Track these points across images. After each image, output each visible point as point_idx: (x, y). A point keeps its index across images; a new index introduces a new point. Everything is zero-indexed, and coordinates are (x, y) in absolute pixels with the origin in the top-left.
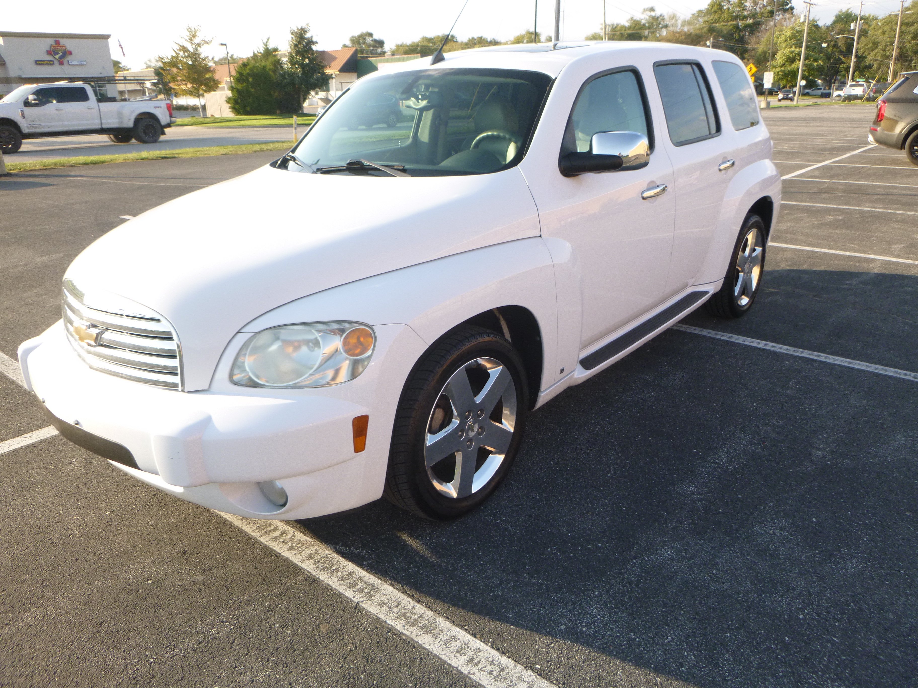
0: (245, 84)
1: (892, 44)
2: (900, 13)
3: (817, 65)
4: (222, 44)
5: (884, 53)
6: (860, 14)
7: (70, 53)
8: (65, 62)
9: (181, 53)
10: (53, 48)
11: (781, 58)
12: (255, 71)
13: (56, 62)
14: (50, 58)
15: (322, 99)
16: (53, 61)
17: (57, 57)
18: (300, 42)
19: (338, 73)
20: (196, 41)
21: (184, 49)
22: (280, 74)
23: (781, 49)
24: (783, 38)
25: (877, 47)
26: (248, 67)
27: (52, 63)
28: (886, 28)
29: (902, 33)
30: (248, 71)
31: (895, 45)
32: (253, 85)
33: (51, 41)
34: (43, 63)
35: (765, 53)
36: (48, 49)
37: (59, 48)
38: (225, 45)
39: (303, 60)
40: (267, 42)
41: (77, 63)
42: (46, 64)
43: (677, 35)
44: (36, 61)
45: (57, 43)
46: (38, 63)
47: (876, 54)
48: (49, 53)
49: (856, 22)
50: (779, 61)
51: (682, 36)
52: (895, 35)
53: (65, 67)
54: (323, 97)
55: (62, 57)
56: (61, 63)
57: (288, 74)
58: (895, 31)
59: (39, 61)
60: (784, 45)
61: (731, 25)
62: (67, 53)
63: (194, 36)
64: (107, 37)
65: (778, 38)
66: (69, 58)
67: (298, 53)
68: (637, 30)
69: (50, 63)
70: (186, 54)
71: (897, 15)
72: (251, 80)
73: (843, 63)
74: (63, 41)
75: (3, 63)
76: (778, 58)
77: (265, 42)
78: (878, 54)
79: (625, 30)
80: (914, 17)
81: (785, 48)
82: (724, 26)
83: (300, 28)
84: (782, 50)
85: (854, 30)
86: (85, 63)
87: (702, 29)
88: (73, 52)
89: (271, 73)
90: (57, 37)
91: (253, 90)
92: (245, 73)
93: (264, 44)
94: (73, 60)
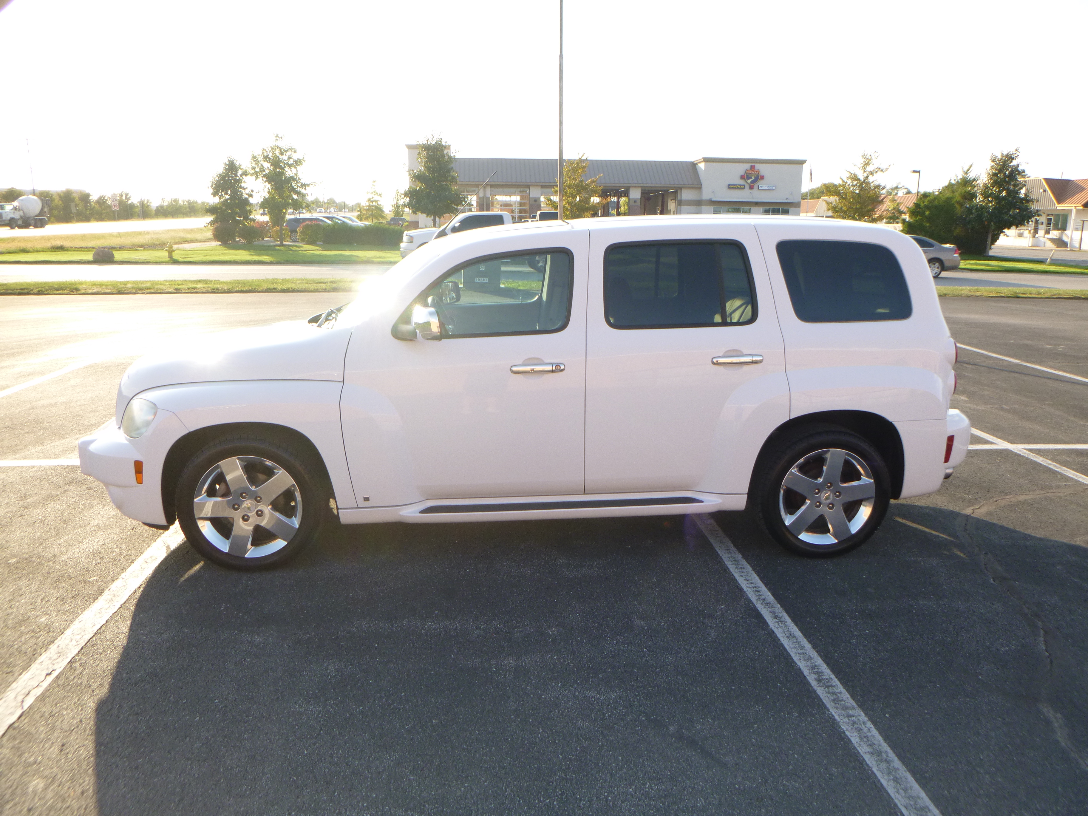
0: (919, 217)
4: (914, 172)
7: (762, 178)
8: (756, 186)
9: (849, 182)
10: (747, 172)
12: (936, 203)
13: (747, 187)
14: (742, 182)
15: (1052, 240)
16: (744, 185)
17: (749, 181)
18: (1000, 171)
19: (1082, 208)
20: (869, 168)
21: (855, 178)
22: (966, 207)
26: (928, 198)
27: (743, 187)
30: (926, 203)
32: (929, 219)
33: (747, 166)
34: (735, 187)
36: (743, 173)
37: (753, 172)
38: (919, 172)
39: (1000, 192)
40: (968, 170)
41: (766, 188)
42: (738, 188)
44: (729, 185)
45: (753, 167)
46: (730, 187)
48: (742, 177)
53: (755, 191)
54: (1055, 237)
55: (753, 182)
56: (751, 188)
57: (977, 208)
59: (731, 185)
62: (759, 177)
63: (867, 164)
64: (802, 162)
66: (760, 183)
67: (995, 183)
69: (741, 187)
70: (855, 182)
72: (927, 213)
74: (758, 166)
75: (699, 186)
77: (965, 170)
83: (1005, 153)
86: (774, 188)
88: (765, 178)
89: (956, 205)
90: (753, 162)
91: (928, 225)
92: (922, 204)
93: (964, 171)
94: (763, 185)
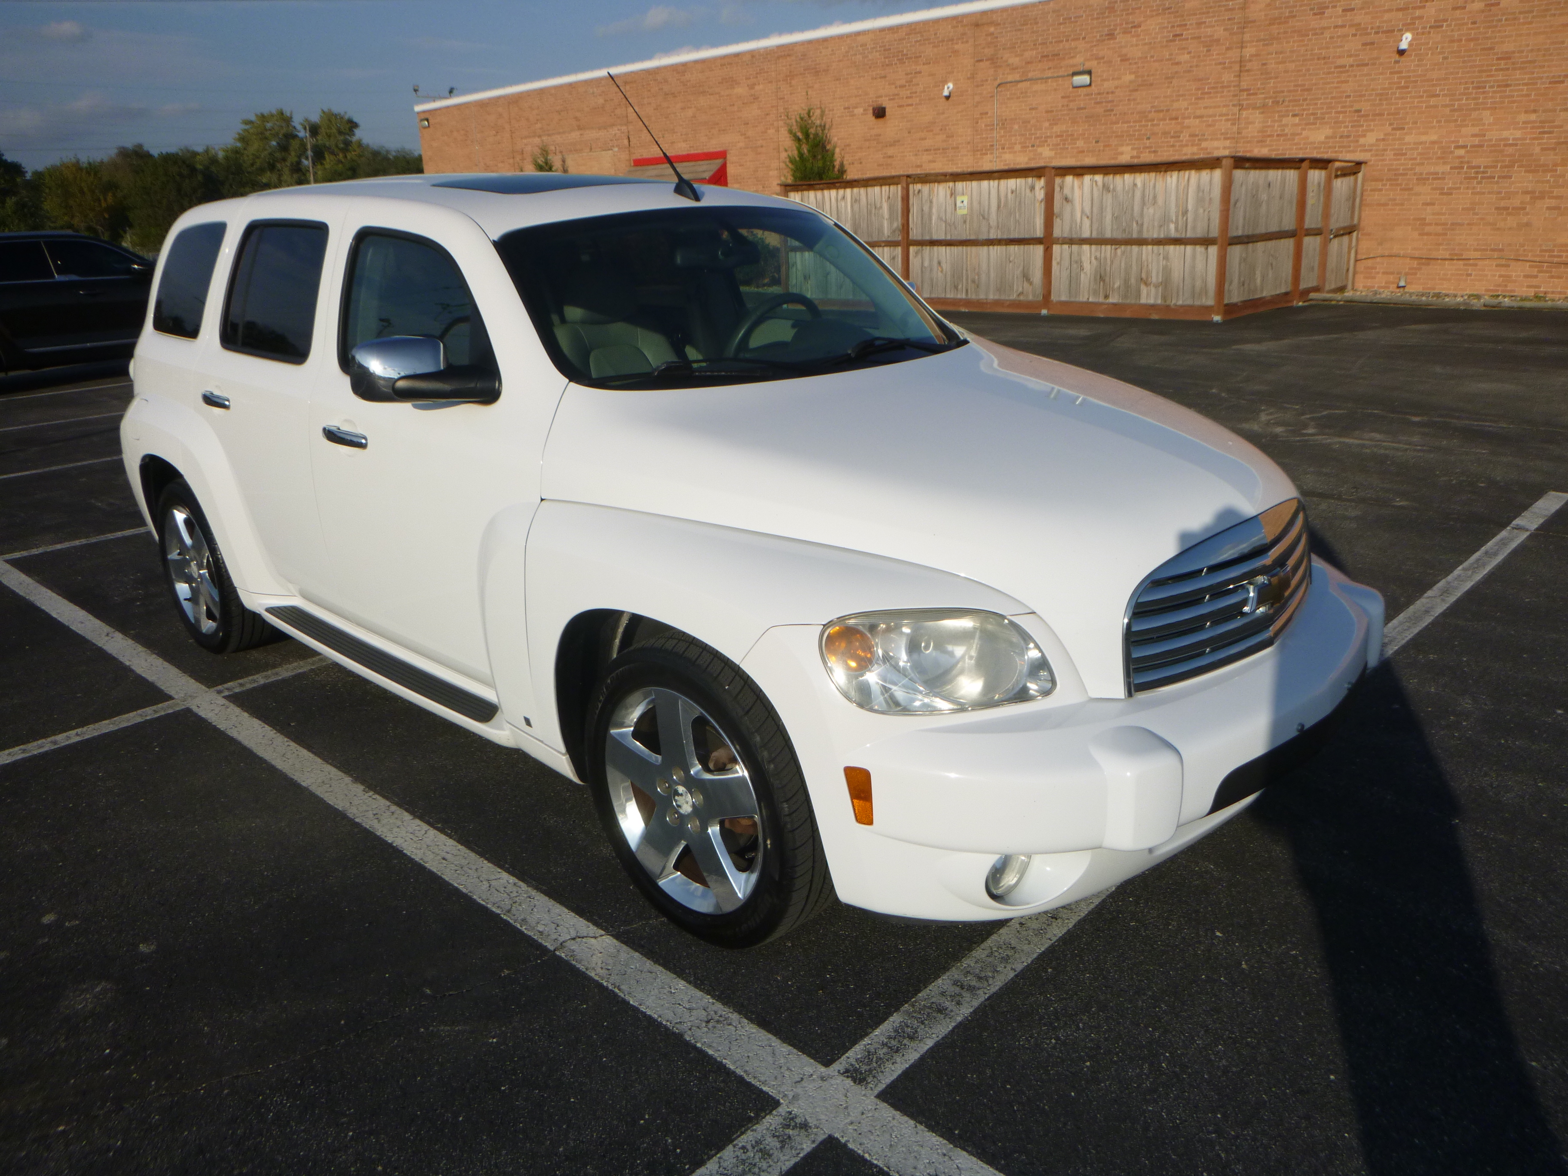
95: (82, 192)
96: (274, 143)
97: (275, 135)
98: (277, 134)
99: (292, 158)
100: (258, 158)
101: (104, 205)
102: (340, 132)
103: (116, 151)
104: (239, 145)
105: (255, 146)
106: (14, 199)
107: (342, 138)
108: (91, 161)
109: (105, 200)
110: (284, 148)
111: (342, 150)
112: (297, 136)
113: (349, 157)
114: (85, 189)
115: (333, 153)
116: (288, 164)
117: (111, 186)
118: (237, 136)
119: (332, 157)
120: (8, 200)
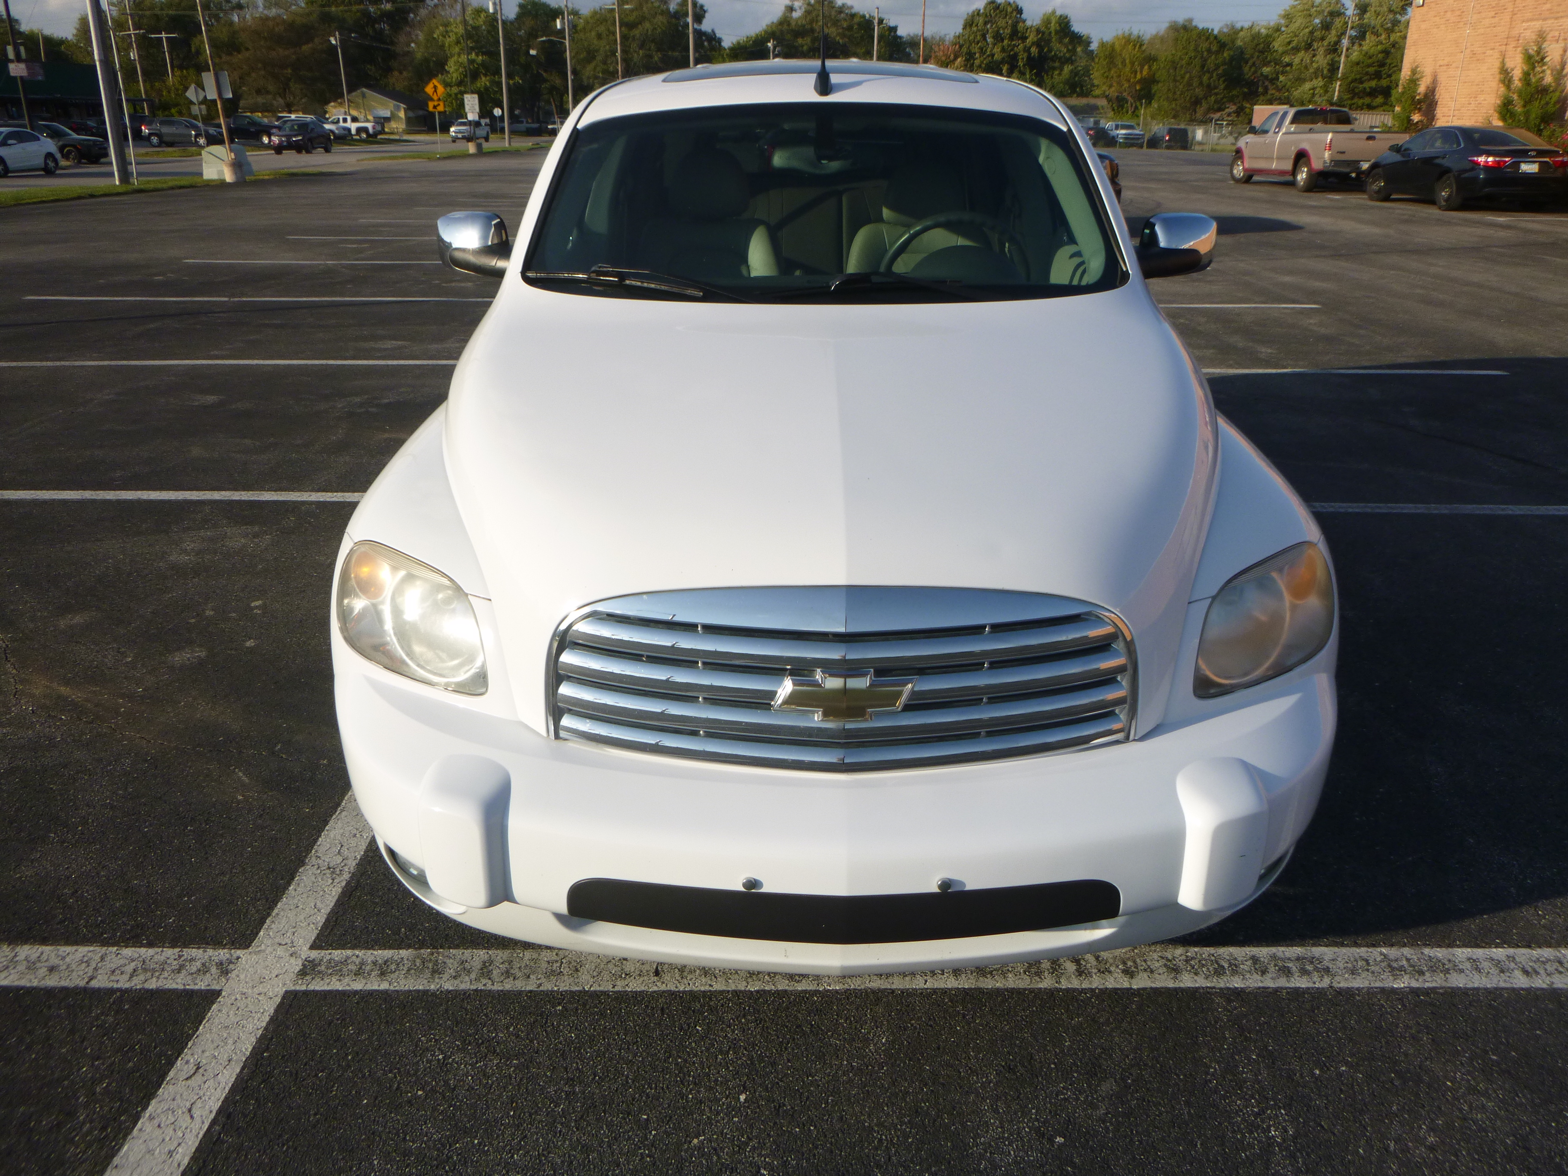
1: (613, 53)
2: (616, 7)
3: (514, 84)
5: (605, 67)
6: (566, 6)
11: (457, 70)
23: (452, 56)
24: (453, 38)
25: (594, 58)
28: (602, 29)
29: (624, 37)
31: (618, 54)
35: (426, 60)
43: (271, 23)
47: (595, 68)
49: (563, 18)
50: (455, 75)
51: (278, 24)
52: (616, 40)
58: (614, 34)
60: (457, 49)
61: (358, 11)
65: (445, 37)
68: (184, 9)
71: (613, 10)
73: (545, 81)
76: (452, 70)
78: (598, 69)
79: (162, 9)
80: (635, 14)
81: (459, 55)
82: (346, 11)
84: (456, 57)
85: (562, 31)
87: (309, 14)
95: (1124, 62)
96: (1317, 21)
97: (1319, 13)
98: (1323, 11)
99: (1332, 37)
100: (1296, 36)
101: (1139, 76)
102: (1391, 11)
103: (1166, 25)
104: (1283, 22)
105: (1299, 22)
106: (1070, 67)
107: (1391, 16)
108: (1141, 34)
109: (1141, 72)
110: (1326, 27)
111: (1387, 29)
112: (1344, 14)
113: (1392, 39)
114: (1127, 61)
115: (1377, 34)
116: (1325, 43)
117: (1150, 59)
118: (1283, 13)
119: (1373, 38)
120: (1066, 67)
